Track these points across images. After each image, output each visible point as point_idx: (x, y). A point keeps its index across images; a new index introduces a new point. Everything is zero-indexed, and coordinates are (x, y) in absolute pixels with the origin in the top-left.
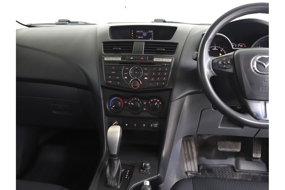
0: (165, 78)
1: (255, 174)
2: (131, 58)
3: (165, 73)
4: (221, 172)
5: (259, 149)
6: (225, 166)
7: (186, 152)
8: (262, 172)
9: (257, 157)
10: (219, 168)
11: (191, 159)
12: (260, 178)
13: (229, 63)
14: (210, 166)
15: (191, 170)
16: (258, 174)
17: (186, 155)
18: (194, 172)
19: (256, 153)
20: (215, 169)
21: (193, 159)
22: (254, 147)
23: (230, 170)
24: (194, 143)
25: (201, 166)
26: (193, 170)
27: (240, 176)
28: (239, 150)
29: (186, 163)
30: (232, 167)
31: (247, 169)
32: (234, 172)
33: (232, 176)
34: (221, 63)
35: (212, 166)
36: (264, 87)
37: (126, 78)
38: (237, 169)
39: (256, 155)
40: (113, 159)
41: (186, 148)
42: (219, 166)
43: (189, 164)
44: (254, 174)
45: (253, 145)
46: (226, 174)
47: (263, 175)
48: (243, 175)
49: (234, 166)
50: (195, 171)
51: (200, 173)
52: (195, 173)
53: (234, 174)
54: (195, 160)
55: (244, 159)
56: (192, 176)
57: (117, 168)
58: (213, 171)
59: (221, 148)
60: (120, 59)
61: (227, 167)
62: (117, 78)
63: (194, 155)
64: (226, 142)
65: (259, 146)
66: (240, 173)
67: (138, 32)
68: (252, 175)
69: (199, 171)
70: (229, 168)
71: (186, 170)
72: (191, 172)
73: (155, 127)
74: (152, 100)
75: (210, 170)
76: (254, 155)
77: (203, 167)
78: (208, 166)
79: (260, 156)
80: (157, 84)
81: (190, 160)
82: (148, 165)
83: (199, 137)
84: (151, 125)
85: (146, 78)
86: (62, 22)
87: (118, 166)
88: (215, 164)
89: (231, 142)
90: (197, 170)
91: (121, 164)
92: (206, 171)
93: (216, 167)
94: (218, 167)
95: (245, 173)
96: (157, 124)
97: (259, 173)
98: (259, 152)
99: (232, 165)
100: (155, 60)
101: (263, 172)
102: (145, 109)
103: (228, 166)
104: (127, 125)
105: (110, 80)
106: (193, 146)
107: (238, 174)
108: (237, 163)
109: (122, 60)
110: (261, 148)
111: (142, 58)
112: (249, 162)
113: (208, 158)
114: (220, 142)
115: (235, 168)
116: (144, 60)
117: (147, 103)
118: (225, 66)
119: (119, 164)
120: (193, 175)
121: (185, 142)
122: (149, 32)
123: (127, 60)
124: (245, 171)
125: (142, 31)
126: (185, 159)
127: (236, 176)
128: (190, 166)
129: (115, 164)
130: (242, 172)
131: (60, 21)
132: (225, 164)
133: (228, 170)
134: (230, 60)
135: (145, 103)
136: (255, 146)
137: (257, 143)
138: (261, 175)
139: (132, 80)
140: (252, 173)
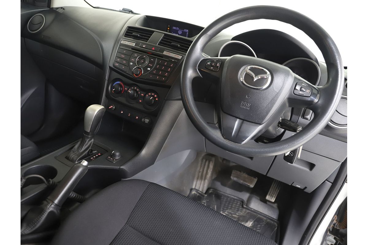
0: (167, 74)
1: (263, 217)
2: (144, 46)
3: (169, 69)
4: (228, 202)
5: (275, 193)
6: (235, 198)
7: (201, 170)
8: (270, 218)
9: (271, 200)
10: (229, 199)
11: (204, 178)
12: (265, 222)
13: (218, 66)
14: (221, 192)
15: (198, 189)
16: (265, 219)
17: (200, 173)
18: (199, 192)
19: (271, 196)
20: (224, 198)
21: (205, 179)
22: (270, 189)
23: (238, 203)
24: (213, 164)
25: (212, 189)
26: (200, 190)
27: (245, 213)
28: (252, 186)
29: (197, 181)
30: (242, 202)
31: (256, 209)
32: (241, 207)
33: (237, 210)
34: (209, 64)
35: (222, 193)
36: (246, 103)
37: (131, 64)
38: (246, 206)
39: (270, 198)
40: (85, 136)
41: (203, 167)
42: (229, 195)
43: (199, 182)
44: (261, 216)
45: (270, 186)
46: (232, 206)
47: (270, 221)
48: (249, 213)
49: (244, 201)
50: (201, 191)
51: (206, 194)
52: (201, 193)
53: (240, 209)
54: (207, 181)
55: (259, 198)
56: (196, 195)
57: (87, 146)
58: (221, 199)
59: (234, 177)
60: (134, 45)
61: (237, 200)
62: (124, 62)
63: (207, 175)
64: (242, 173)
65: (277, 189)
66: (247, 210)
67: (174, 28)
68: (259, 217)
69: (205, 193)
70: (239, 202)
71: (194, 187)
72: (197, 190)
73: (146, 122)
74: (150, 94)
75: (218, 196)
76: (268, 198)
77: (213, 191)
78: (218, 192)
79: (273, 200)
80: (158, 77)
81: (201, 179)
82: (117, 154)
83: (225, 162)
84: (143, 120)
85: (149, 69)
86: (125, 11)
87: (89, 144)
88: (227, 193)
89: (247, 175)
90: (204, 192)
91: (93, 144)
92: (214, 196)
93: (226, 196)
94: (228, 197)
95: (252, 212)
96: (148, 120)
97: (268, 217)
98: (274, 196)
99: (244, 200)
100: (165, 53)
101: (272, 218)
102: (140, 101)
103: (239, 199)
104: (122, 112)
105: (118, 62)
106: (211, 166)
107: (244, 210)
108: (249, 200)
109: (135, 46)
110: (279, 193)
111: (153, 49)
112: (262, 203)
113: (223, 184)
114: (236, 171)
115: (244, 204)
116: (155, 51)
117: (145, 95)
118: (212, 68)
119: (92, 142)
120: (198, 194)
121: (204, 161)
122: (184, 30)
123: (140, 47)
124: (253, 210)
125: (178, 28)
126: (196, 176)
127: (241, 212)
128: (199, 186)
129: (86, 142)
130: (249, 210)
131: (124, 9)
132: (237, 196)
133: (237, 203)
134: (221, 63)
135: (142, 95)
136: (272, 188)
137: (276, 186)
138: (269, 220)
139: (136, 67)
140: (259, 214)
